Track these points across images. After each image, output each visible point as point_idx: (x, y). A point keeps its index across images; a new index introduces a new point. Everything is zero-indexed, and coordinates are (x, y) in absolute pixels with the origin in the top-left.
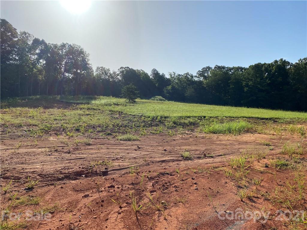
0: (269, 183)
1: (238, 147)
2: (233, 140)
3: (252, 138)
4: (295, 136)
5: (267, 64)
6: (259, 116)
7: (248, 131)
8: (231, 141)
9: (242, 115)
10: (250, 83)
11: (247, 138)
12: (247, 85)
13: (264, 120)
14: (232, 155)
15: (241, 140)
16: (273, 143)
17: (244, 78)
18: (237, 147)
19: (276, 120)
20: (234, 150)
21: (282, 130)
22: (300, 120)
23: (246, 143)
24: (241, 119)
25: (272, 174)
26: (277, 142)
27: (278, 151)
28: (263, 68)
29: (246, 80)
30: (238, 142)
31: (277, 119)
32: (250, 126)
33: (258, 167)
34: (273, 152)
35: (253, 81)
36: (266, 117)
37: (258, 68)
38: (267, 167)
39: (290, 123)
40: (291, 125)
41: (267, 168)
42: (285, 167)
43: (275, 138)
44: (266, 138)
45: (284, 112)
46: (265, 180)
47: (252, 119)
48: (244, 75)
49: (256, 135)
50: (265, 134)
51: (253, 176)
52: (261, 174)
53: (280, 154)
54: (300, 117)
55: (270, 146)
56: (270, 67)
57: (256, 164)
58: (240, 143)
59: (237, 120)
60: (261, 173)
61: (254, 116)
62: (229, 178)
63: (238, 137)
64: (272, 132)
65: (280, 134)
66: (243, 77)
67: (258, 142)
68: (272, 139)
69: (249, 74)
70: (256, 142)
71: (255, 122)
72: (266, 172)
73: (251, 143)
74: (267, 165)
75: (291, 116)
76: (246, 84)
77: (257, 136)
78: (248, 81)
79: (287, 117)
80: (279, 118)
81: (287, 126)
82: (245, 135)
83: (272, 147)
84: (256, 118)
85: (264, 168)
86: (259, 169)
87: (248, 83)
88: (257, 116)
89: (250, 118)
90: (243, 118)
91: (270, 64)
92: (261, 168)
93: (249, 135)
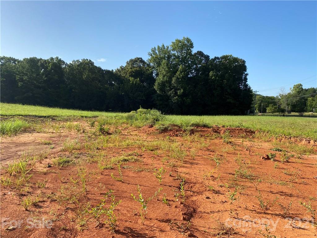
0: (53, 183)
1: (16, 150)
2: (8, 142)
3: (31, 138)
4: (72, 133)
5: (43, 60)
6: (37, 114)
7: (25, 130)
8: (6, 143)
9: (18, 113)
10: (25, 78)
11: (24, 138)
12: (22, 80)
13: (42, 118)
14: (8, 160)
15: (18, 141)
16: (53, 141)
17: (18, 72)
18: (14, 149)
19: (54, 118)
20: (10, 153)
21: (61, 127)
22: (75, 117)
23: (25, 144)
24: (16, 117)
25: (56, 173)
26: (57, 140)
27: (59, 149)
28: (39, 64)
29: (20, 74)
30: (15, 144)
31: (55, 116)
32: (27, 125)
33: (40, 169)
34: (54, 150)
35: (28, 76)
36: (45, 115)
37: (33, 62)
38: (49, 166)
39: (67, 120)
40: (68, 123)
41: (50, 168)
42: (67, 164)
43: (55, 136)
44: (46, 137)
45: (61, 110)
46: (49, 181)
47: (29, 117)
48: (17, 68)
49: (35, 134)
50: (45, 132)
51: (36, 179)
52: (45, 176)
53: (61, 151)
54: (75, 114)
55: (51, 144)
56: (46, 63)
57: (38, 166)
58: (17, 145)
59: (12, 119)
60: (45, 174)
61: (31, 114)
62: (8, 187)
63: (15, 139)
64: (51, 130)
65: (59, 131)
66: (16, 70)
67: (38, 141)
68: (52, 138)
69: (23, 68)
70: (36, 141)
71: (33, 121)
72: (50, 173)
73: (30, 144)
74: (50, 165)
75: (67, 114)
76: (20, 78)
77: (36, 136)
78: (23, 76)
79: (64, 115)
80: (57, 116)
81: (65, 124)
82: (23, 136)
83: (53, 146)
84: (33, 116)
85: (48, 169)
86: (42, 171)
87: (23, 78)
88: (34, 114)
89: (26, 116)
90: (19, 117)
91: (46, 60)
92: (44, 169)
93: (26, 135)
